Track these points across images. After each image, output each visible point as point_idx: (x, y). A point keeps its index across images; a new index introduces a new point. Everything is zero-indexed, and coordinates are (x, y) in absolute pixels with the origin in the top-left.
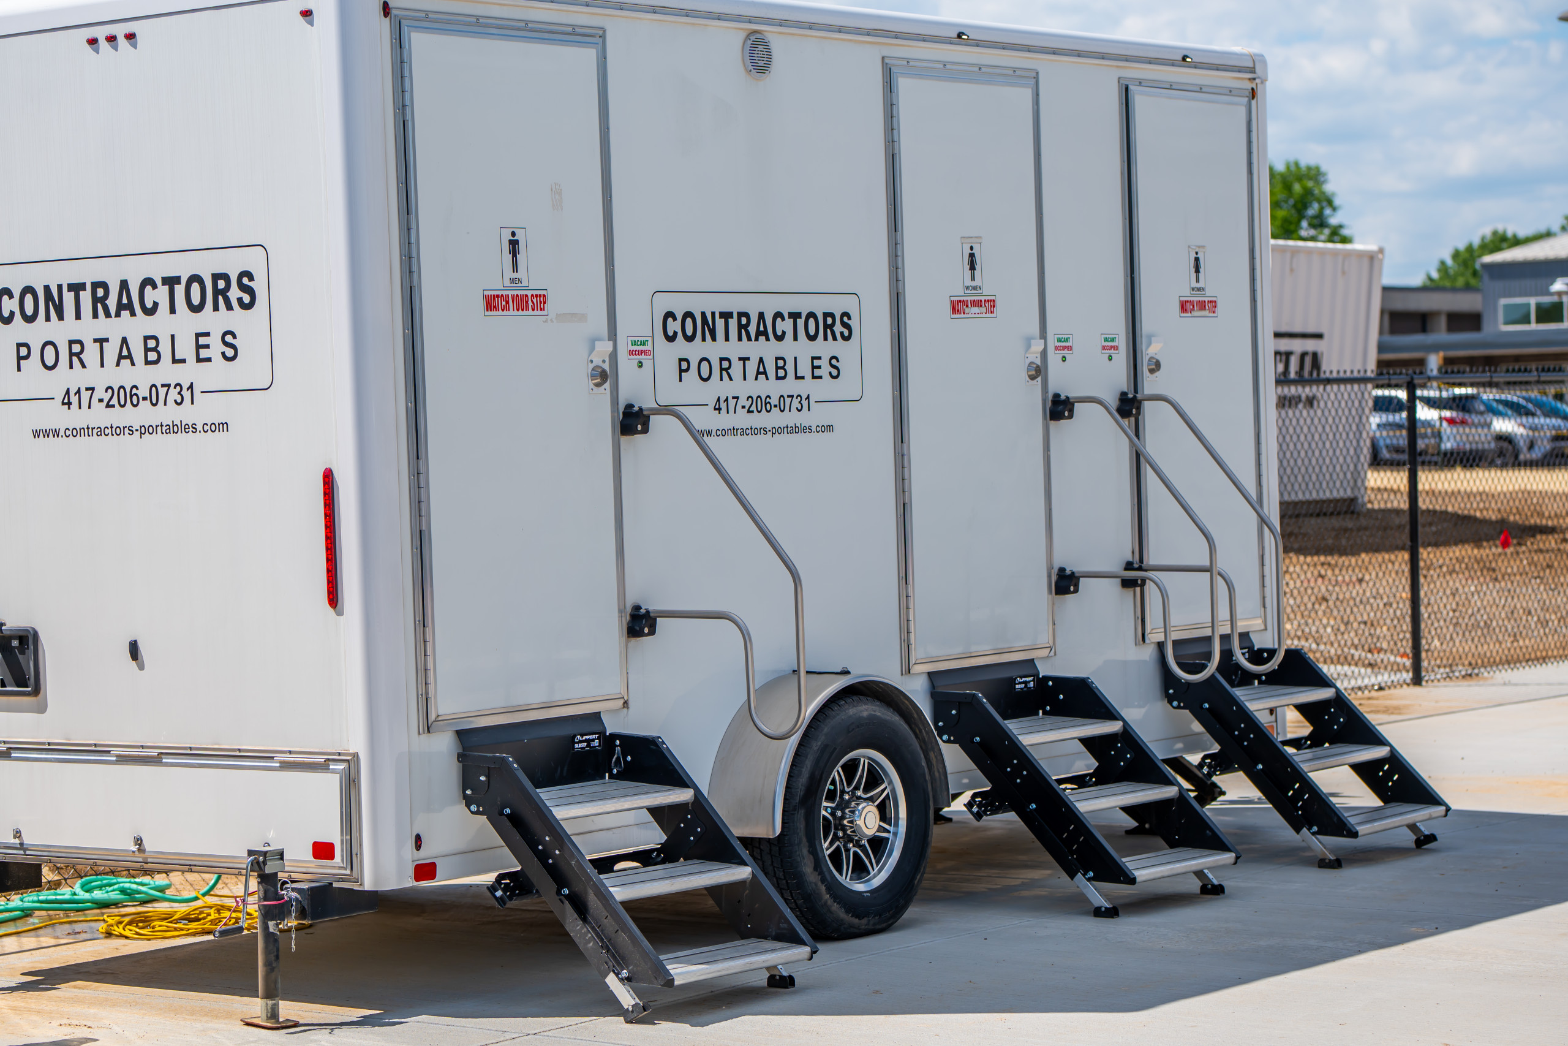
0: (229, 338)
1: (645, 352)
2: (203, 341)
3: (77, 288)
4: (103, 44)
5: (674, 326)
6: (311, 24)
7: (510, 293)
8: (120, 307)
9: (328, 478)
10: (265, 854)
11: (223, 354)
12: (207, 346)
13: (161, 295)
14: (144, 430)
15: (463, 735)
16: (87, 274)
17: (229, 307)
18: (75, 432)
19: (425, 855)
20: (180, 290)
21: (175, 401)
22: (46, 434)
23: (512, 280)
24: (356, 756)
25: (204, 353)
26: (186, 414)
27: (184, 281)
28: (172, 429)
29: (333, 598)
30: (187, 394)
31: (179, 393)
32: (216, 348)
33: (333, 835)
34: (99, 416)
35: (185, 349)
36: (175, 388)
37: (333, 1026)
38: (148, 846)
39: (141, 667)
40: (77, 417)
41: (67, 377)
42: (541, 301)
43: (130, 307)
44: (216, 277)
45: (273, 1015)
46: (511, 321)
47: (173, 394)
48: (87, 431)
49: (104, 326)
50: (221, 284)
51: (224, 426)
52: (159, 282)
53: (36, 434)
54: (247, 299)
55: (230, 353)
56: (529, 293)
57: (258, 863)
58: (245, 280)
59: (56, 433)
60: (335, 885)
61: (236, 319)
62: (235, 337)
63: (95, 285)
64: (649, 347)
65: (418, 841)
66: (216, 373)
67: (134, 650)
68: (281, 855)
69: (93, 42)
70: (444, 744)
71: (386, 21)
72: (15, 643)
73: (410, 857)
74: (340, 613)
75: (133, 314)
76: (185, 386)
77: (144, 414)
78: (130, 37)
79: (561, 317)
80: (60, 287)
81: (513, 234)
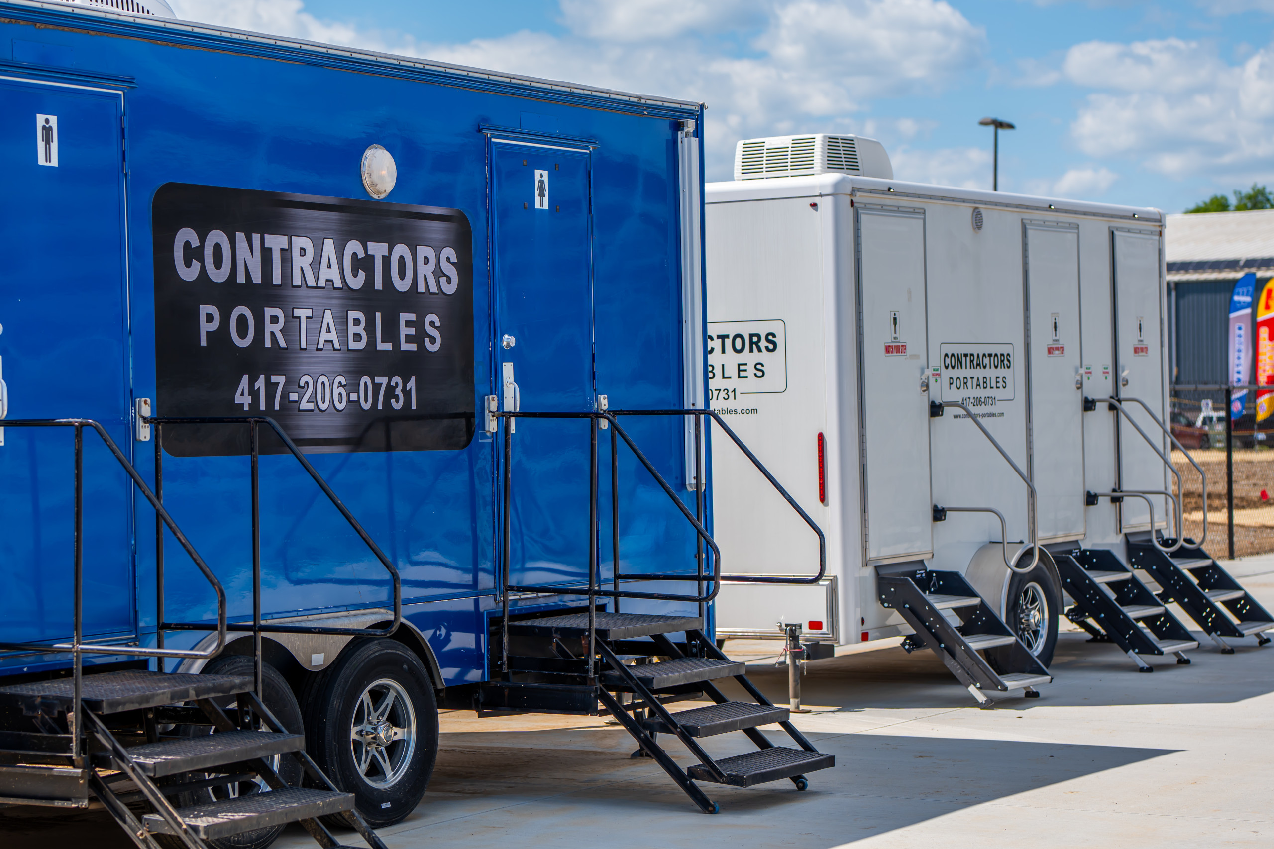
0: (759, 366)
1: (938, 375)
2: (742, 367)
6: (816, 210)
7: (894, 344)
9: (821, 437)
10: (794, 625)
11: (755, 374)
12: (745, 370)
13: (716, 344)
15: (877, 569)
17: (760, 350)
19: (865, 628)
20: (728, 342)
21: (724, 398)
23: (894, 338)
24: (835, 577)
25: (742, 374)
26: (732, 404)
27: (731, 337)
28: (721, 412)
29: (823, 497)
30: (731, 395)
31: (726, 394)
32: (751, 371)
33: (822, 616)
35: (731, 371)
36: (724, 391)
42: (904, 348)
44: (751, 336)
46: (891, 359)
47: (723, 394)
50: (755, 339)
51: (755, 411)
52: (715, 337)
54: (771, 346)
55: (760, 373)
56: (900, 345)
57: (790, 631)
58: (770, 337)
60: (819, 642)
61: (764, 357)
62: (763, 365)
64: (940, 372)
65: (863, 622)
66: (752, 383)
68: (800, 627)
70: (870, 573)
71: (852, 208)
73: (861, 629)
74: (827, 505)
76: (730, 390)
79: (911, 357)
81: (895, 315)
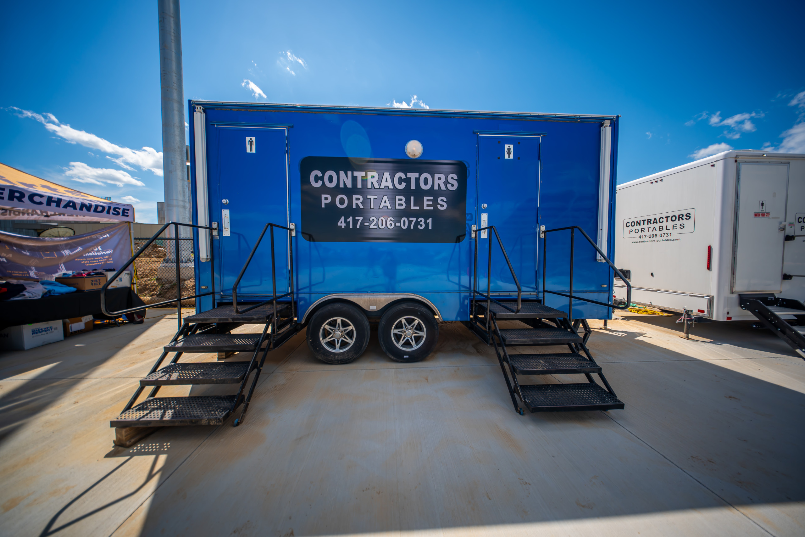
0: (682, 225)
1: (793, 225)
2: (674, 226)
3: (644, 221)
4: (654, 183)
5: (800, 220)
6: (715, 167)
7: (761, 213)
8: (654, 222)
9: (710, 248)
10: (689, 310)
11: (680, 228)
12: (676, 227)
13: (665, 220)
14: (657, 241)
15: (740, 295)
16: (647, 218)
17: (683, 219)
18: (641, 242)
19: (729, 316)
20: (669, 219)
22: (635, 242)
23: (761, 211)
24: (713, 297)
25: (674, 228)
26: (669, 238)
27: (671, 217)
28: (665, 240)
29: (709, 267)
30: (669, 235)
32: (678, 227)
33: (705, 308)
34: (647, 239)
35: (670, 227)
37: (705, 342)
38: (652, 303)
39: (653, 277)
40: (642, 240)
41: (640, 234)
42: (768, 215)
43: (656, 222)
44: (679, 215)
45: (688, 337)
46: (760, 219)
47: (666, 235)
48: (644, 241)
49: (649, 225)
50: (681, 216)
51: (679, 239)
52: (664, 217)
53: (633, 242)
54: (688, 218)
55: (682, 227)
56: (765, 213)
57: (687, 312)
58: (688, 215)
59: (637, 242)
60: (703, 317)
61: (685, 222)
62: (684, 225)
63: (648, 220)
64: (794, 224)
65: (728, 313)
66: (678, 231)
67: (652, 274)
68: (692, 311)
69: (652, 183)
70: (735, 296)
71: (736, 163)
72: (625, 272)
73: (726, 316)
74: (711, 271)
75: (657, 223)
76: (669, 233)
77: (658, 238)
78: (661, 180)
79: (773, 218)
80: (640, 221)
81: (763, 202)
